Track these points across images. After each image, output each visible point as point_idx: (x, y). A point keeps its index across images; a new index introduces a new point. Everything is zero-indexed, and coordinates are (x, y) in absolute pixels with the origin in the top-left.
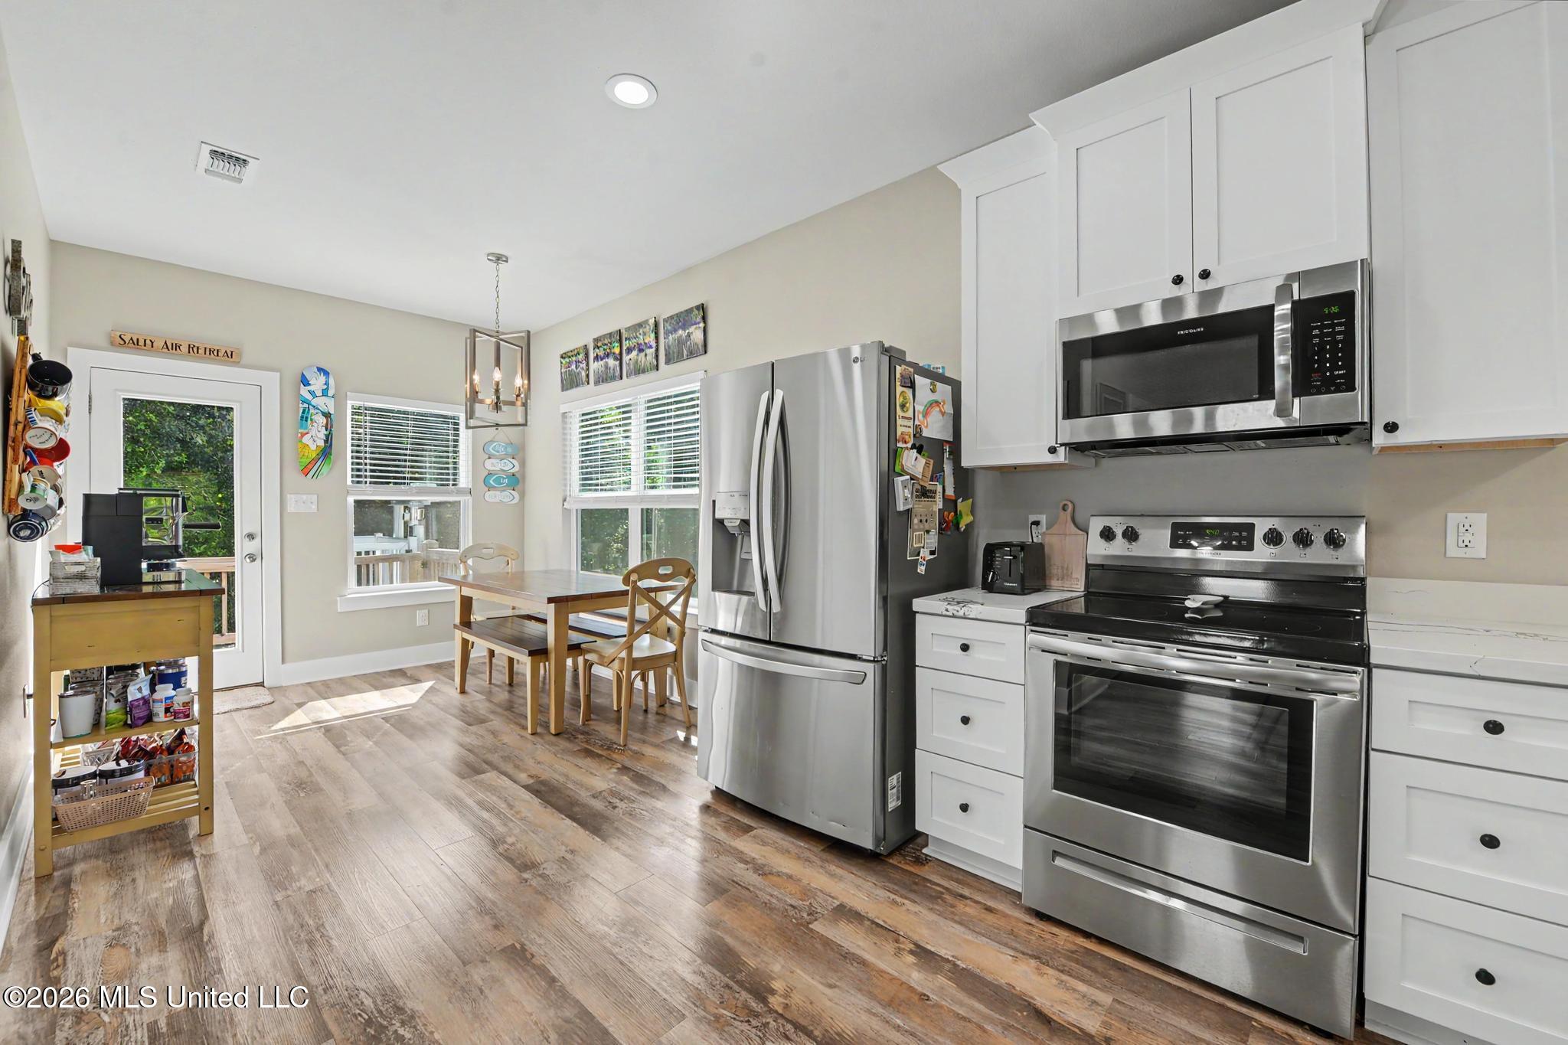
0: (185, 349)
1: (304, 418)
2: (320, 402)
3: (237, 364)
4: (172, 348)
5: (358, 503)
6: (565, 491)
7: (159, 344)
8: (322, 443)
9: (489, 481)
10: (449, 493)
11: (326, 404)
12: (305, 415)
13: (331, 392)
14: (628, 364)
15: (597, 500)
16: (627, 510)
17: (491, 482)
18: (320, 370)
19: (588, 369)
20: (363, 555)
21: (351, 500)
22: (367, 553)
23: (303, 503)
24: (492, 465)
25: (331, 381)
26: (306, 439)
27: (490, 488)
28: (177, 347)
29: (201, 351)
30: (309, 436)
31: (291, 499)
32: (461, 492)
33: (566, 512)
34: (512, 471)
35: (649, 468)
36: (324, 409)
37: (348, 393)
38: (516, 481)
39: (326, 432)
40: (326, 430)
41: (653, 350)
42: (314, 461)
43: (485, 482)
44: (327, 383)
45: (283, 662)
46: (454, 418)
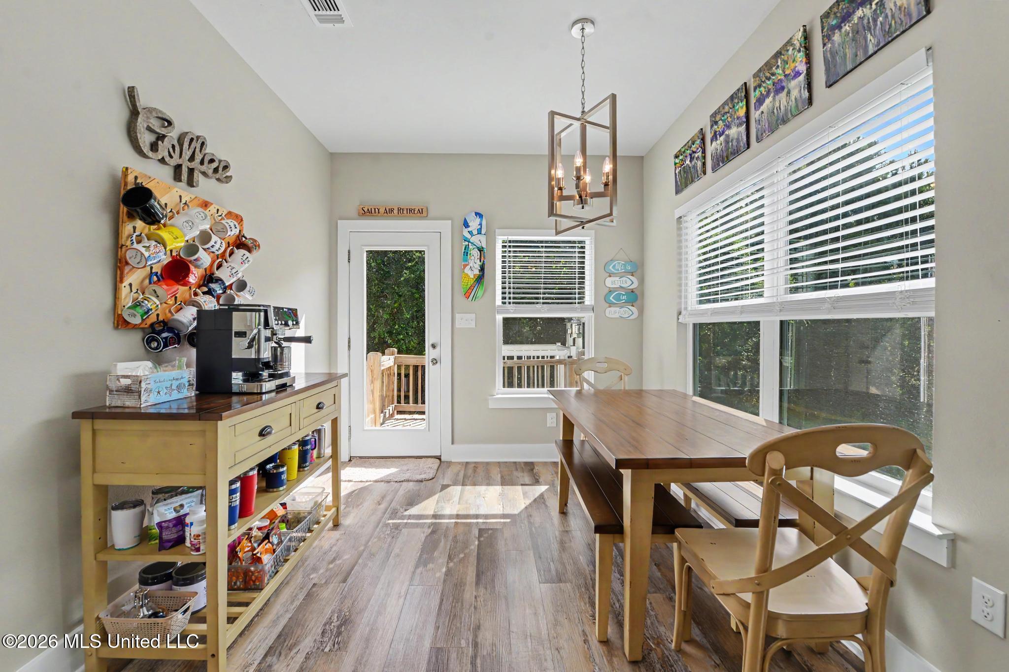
0: (396, 211)
1: (466, 254)
2: (475, 239)
3: (426, 217)
4: (389, 212)
5: (506, 321)
6: (680, 303)
7: (382, 210)
8: (477, 272)
9: (608, 297)
10: (574, 310)
11: (480, 240)
12: (466, 251)
13: (483, 232)
14: (758, 122)
15: (715, 312)
16: (758, 323)
17: (611, 298)
18: (477, 214)
19: (704, 158)
20: (540, 359)
21: (499, 318)
22: (543, 357)
23: (465, 321)
24: (611, 282)
25: (484, 223)
26: (467, 270)
27: (611, 305)
28: (392, 210)
29: (405, 212)
30: (468, 267)
31: (457, 316)
32: (585, 309)
33: (681, 326)
34: (631, 287)
35: (793, 261)
36: (479, 245)
37: (496, 230)
38: (634, 297)
39: (480, 263)
40: (480, 261)
41: (802, 78)
42: (471, 288)
43: (606, 299)
44: (481, 224)
45: (453, 443)
46: (580, 242)
